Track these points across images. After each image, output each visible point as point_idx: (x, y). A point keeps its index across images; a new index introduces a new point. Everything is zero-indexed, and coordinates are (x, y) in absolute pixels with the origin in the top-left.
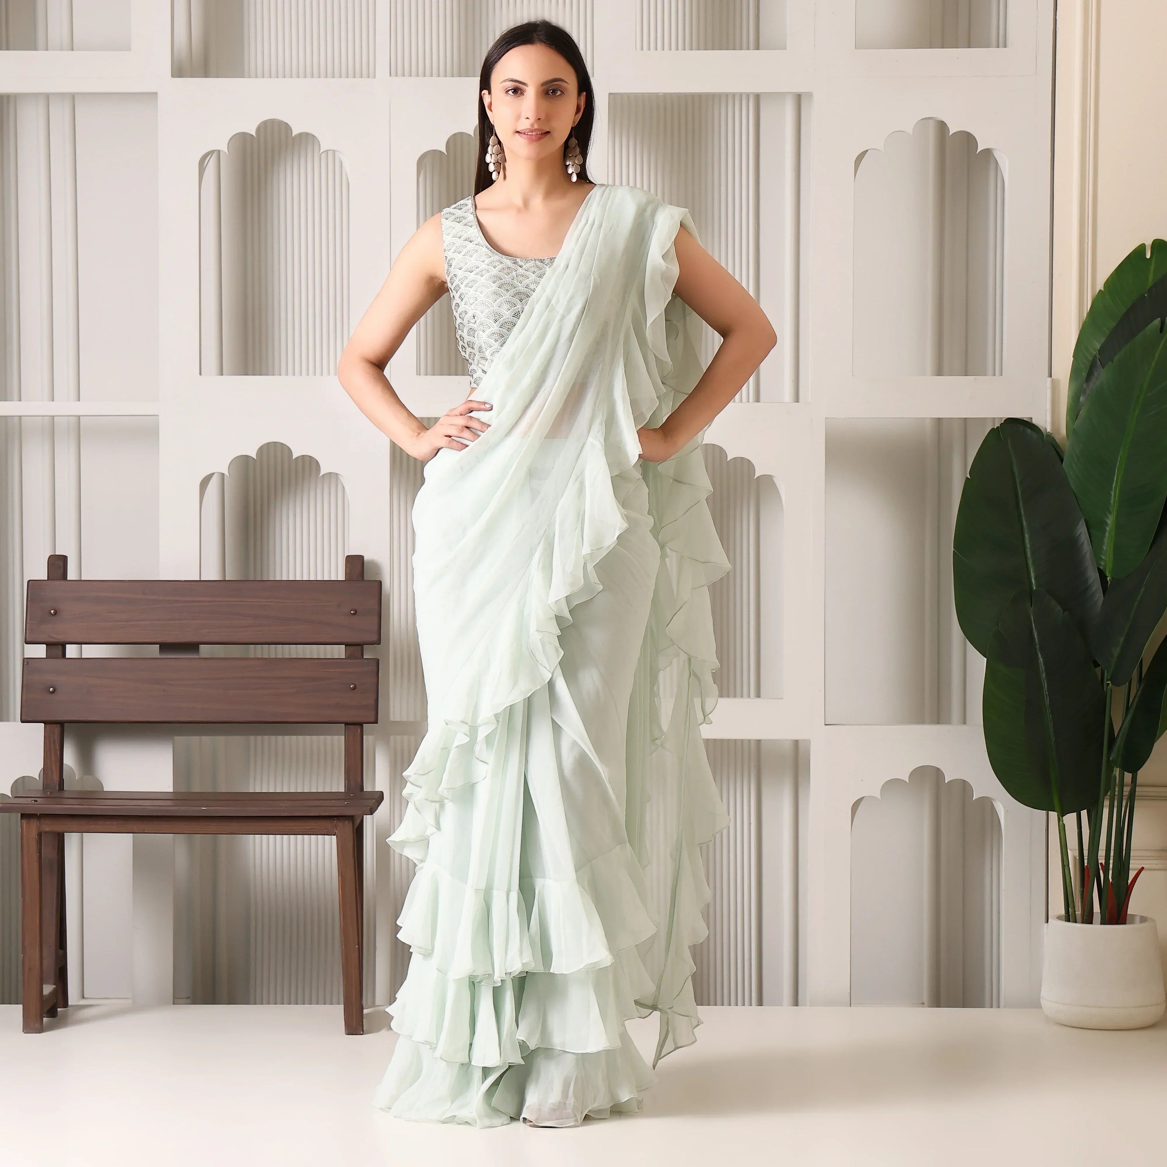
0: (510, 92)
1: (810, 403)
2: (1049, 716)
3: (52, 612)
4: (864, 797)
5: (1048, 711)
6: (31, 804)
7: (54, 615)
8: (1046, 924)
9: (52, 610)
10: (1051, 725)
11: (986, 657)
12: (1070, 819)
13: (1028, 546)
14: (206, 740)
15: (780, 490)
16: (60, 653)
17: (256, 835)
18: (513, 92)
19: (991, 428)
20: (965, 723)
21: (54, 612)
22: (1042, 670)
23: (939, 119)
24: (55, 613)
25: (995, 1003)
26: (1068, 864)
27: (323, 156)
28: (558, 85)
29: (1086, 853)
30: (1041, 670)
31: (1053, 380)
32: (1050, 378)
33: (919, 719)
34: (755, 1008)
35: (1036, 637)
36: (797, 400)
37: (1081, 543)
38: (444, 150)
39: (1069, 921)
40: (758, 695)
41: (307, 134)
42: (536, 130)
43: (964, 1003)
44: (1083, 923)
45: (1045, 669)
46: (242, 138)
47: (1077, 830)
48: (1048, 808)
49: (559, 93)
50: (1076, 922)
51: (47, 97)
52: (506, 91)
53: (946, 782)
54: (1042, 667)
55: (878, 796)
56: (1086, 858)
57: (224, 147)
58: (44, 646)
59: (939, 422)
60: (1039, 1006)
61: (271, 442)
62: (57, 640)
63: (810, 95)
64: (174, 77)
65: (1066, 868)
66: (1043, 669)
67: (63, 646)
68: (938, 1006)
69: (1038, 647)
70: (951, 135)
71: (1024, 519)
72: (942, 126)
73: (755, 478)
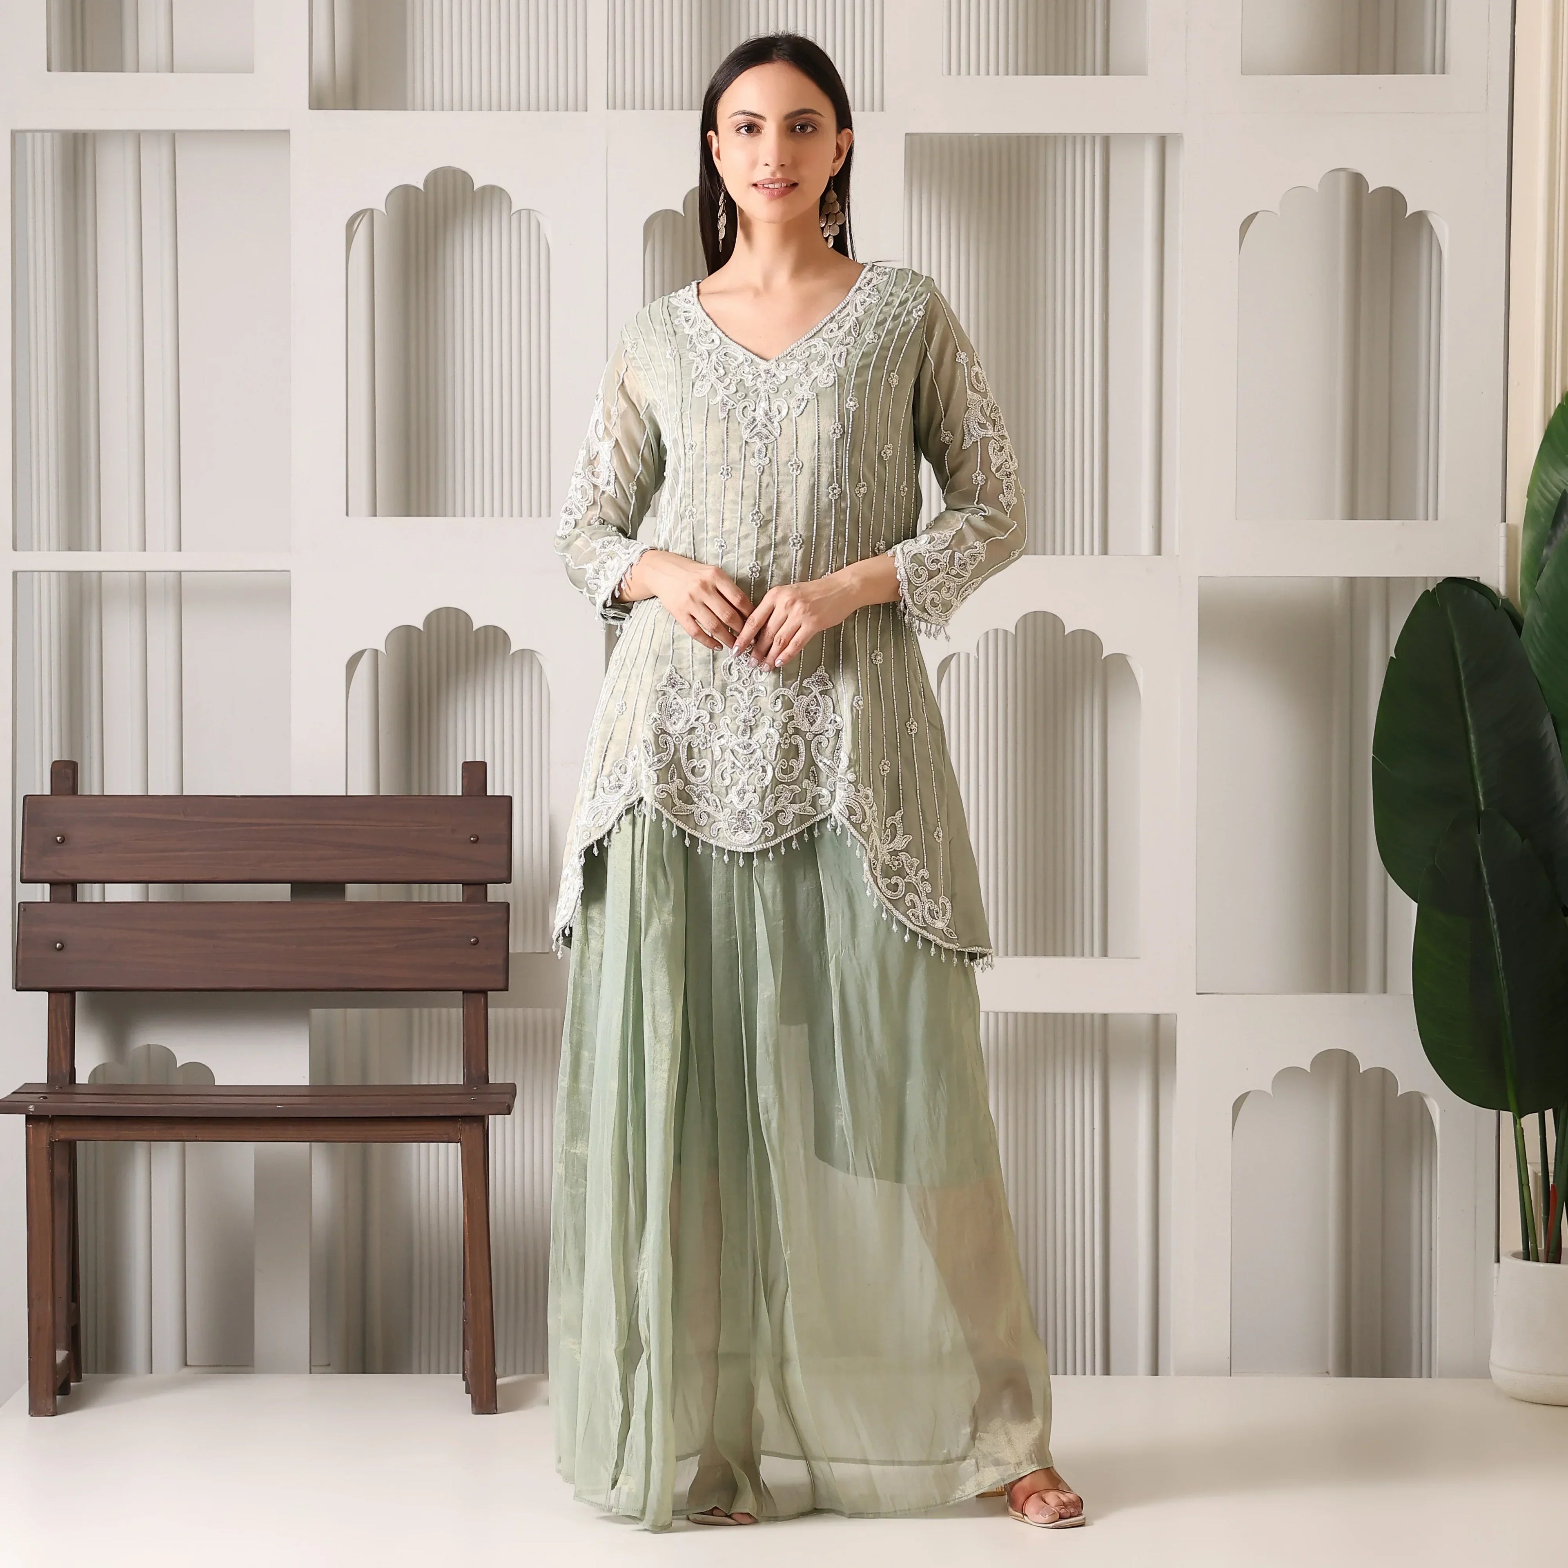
0: (743, 131)
1: (1178, 556)
2: (1503, 981)
3: (58, 838)
4: (1249, 1092)
5: (1502, 975)
6: (39, 1102)
7: (61, 843)
8: (1496, 1265)
9: (58, 836)
10: (1505, 994)
11: (1417, 902)
12: (1530, 1121)
13: (1474, 750)
14: (354, 1013)
15: (1136, 676)
16: (70, 895)
17: (421, 1143)
18: (746, 131)
19: (1423, 591)
20: (1385, 992)
21: (60, 839)
22: (1493, 920)
23: (1354, 171)
24: (63, 841)
25: (1425, 1370)
26: (1527, 1183)
27: (515, 218)
28: (809, 119)
29: (1551, 1168)
30: (1491, 919)
31: (1507, 524)
32: (1504, 523)
33: (1323, 986)
34: (1099, 1378)
35: (1485, 875)
36: (1158, 552)
37: (1546, 746)
38: (680, 210)
39: (1528, 1259)
40: (1105, 953)
41: (493, 188)
42: (778, 181)
43: (1385, 1372)
44: (1547, 1262)
45: (1497, 917)
46: (406, 191)
47: (1539, 1137)
48: (1499, 1105)
49: (810, 129)
50: (1538, 1261)
51: (138, 136)
52: (736, 128)
53: (1361, 1071)
54: (1493, 916)
55: (1269, 1090)
56: (1551, 1175)
57: (380, 206)
58: (47, 886)
59: (1351, 582)
60: (1488, 1376)
61: (442, 608)
62: (67, 878)
63: (1178, 137)
64: (312, 109)
65: (1525, 1187)
66: (1495, 918)
67: (73, 885)
68: (1348, 1375)
69: (1487, 887)
70: (1371, 193)
71: (1468, 714)
72: (1358, 181)
73: (1102, 658)
